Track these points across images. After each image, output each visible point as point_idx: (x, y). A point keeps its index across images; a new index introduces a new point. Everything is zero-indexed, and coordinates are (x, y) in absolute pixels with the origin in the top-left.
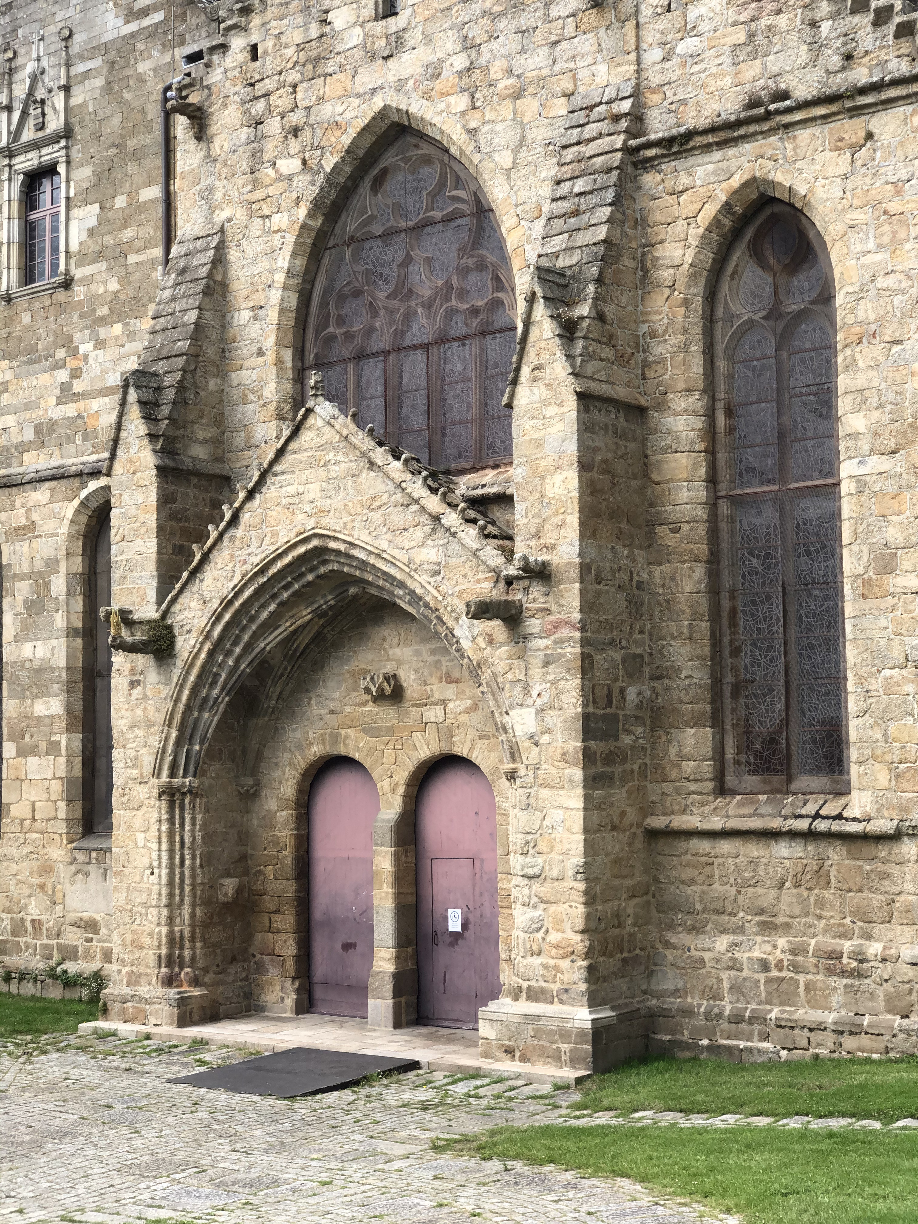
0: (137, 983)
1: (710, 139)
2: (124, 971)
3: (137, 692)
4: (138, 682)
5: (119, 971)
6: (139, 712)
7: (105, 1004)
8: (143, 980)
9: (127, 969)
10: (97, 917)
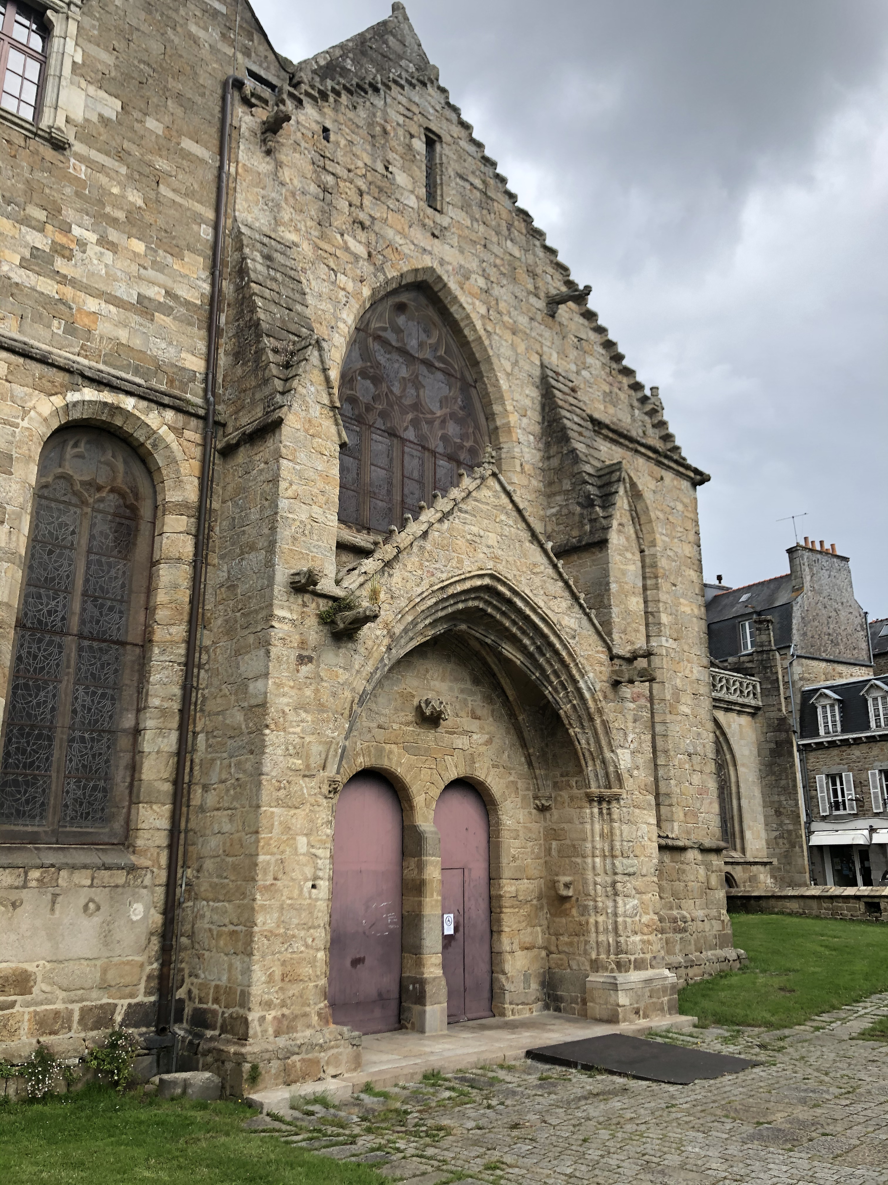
0: (291, 1029)
1: (611, 435)
2: (269, 1018)
3: (305, 669)
4: (310, 659)
5: (263, 1019)
6: (308, 692)
7: (255, 1068)
8: (299, 1024)
9: (273, 1013)
10: (30, 967)
